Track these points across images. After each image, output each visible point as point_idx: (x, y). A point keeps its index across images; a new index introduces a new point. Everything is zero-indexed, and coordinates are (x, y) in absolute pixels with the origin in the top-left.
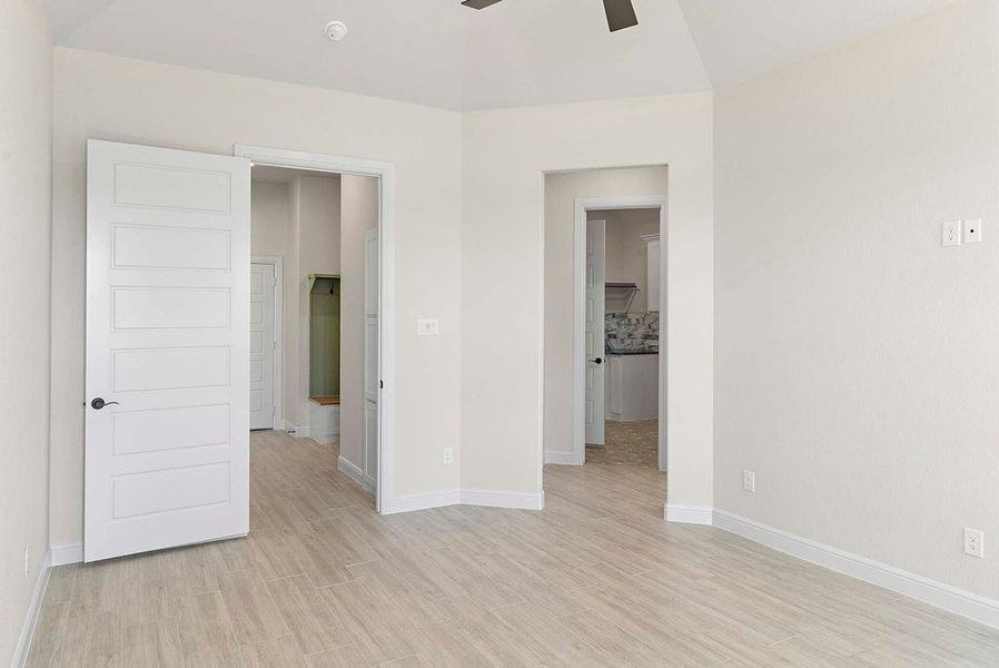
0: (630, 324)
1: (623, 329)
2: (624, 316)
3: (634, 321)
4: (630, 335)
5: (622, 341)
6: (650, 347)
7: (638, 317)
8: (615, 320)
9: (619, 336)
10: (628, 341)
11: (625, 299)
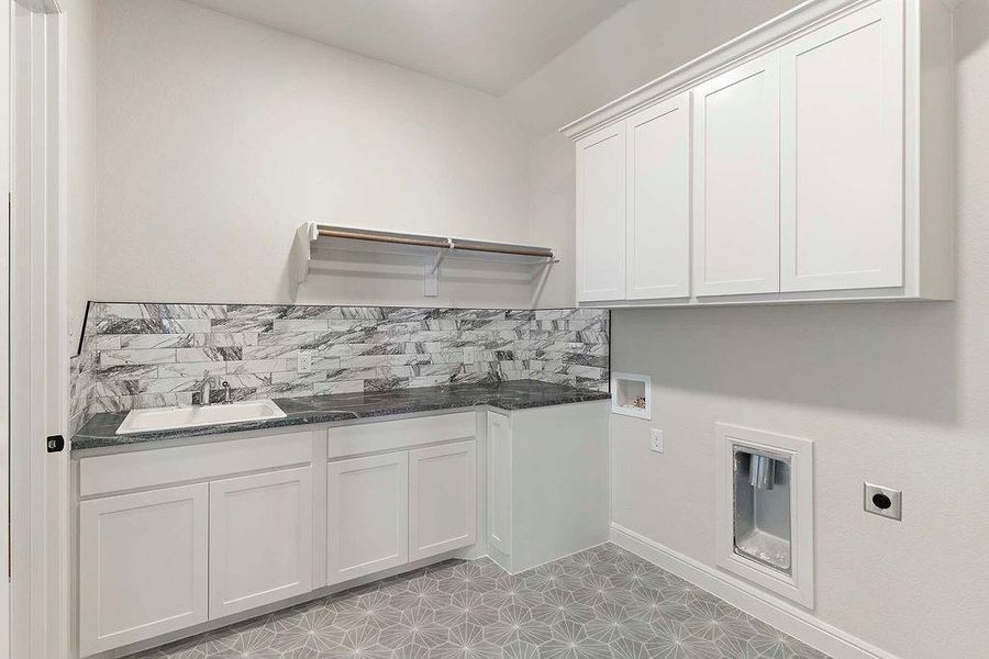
0: (539, 332)
1: (527, 342)
2: (530, 316)
3: (547, 326)
4: (540, 354)
5: (526, 364)
6: (579, 380)
7: (555, 315)
8: (512, 324)
9: (519, 355)
10: (536, 365)
11: (532, 282)
